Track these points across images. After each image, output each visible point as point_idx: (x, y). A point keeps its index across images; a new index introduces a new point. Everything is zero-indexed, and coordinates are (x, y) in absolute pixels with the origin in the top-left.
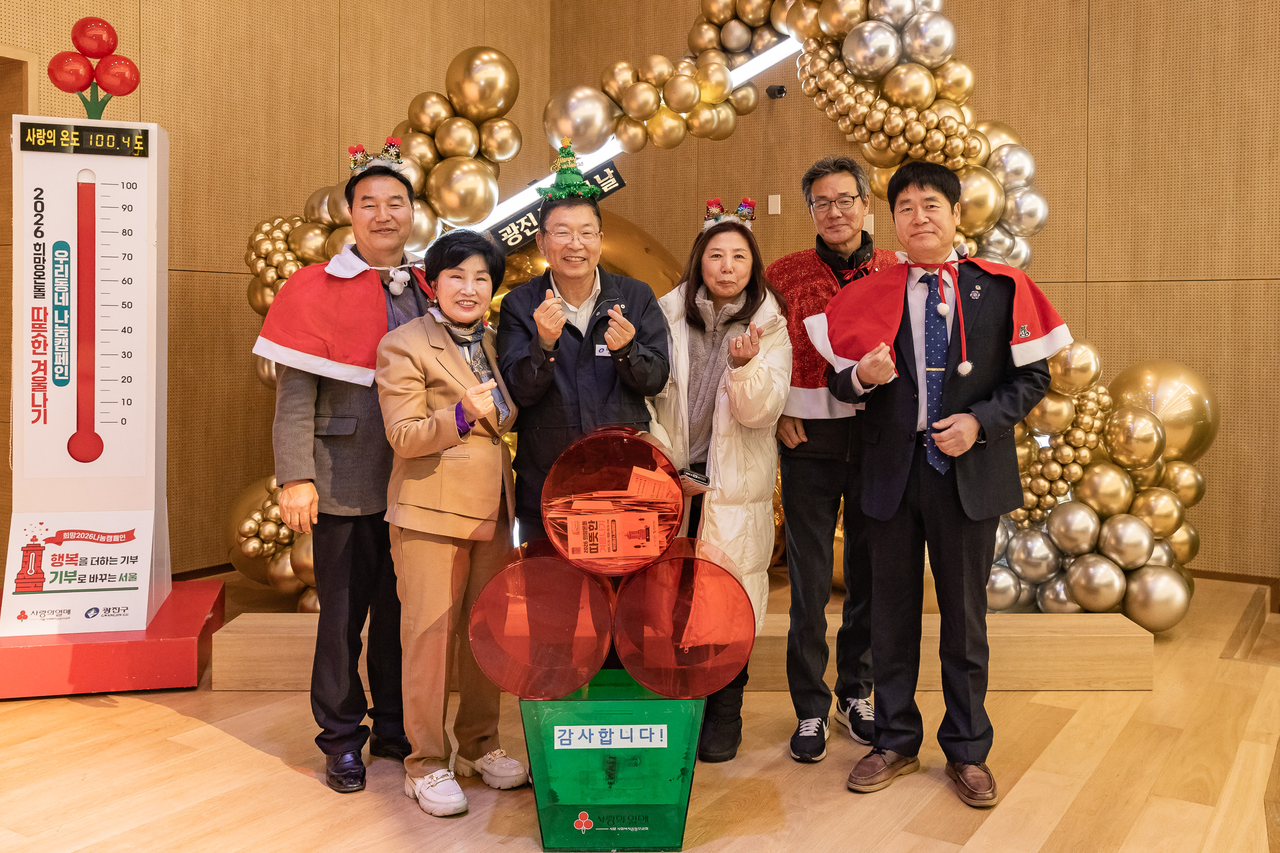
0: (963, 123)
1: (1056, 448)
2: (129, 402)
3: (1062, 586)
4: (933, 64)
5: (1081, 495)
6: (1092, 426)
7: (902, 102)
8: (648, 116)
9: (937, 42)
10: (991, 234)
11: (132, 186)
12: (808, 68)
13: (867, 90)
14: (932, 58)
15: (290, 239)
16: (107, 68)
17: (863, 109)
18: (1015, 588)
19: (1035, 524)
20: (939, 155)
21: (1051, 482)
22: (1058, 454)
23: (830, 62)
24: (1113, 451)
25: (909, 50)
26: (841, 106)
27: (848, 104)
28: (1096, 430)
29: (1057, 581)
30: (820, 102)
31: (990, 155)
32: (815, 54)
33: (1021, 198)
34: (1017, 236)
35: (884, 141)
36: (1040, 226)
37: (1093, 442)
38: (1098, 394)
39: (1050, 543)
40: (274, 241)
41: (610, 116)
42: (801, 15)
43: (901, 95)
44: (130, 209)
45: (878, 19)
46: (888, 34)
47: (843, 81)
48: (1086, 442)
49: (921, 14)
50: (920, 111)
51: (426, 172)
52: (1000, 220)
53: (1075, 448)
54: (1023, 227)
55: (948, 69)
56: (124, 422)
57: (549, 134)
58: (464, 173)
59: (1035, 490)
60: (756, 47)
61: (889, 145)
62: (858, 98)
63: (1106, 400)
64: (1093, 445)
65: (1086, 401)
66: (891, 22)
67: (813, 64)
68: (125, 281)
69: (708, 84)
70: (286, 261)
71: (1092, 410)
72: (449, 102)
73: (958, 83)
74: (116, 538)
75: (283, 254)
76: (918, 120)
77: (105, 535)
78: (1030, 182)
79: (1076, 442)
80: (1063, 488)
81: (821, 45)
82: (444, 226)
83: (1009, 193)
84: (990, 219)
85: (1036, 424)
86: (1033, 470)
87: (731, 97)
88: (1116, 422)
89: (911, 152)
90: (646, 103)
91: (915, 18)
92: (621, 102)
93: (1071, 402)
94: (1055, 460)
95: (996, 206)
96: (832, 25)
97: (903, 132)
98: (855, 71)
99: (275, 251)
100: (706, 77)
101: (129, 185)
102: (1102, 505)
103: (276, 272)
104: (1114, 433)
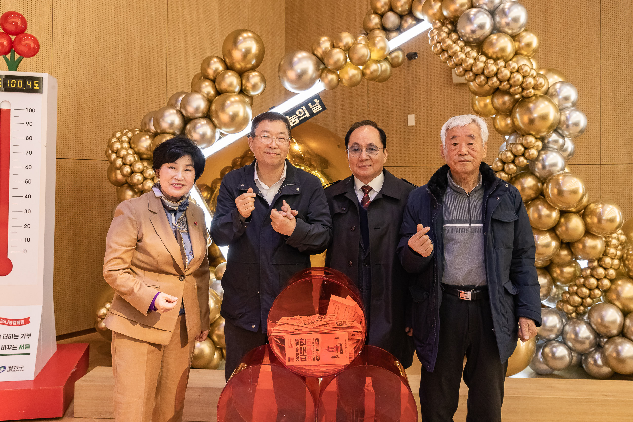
0: (532, 68)
1: (593, 269)
2: (28, 240)
3: (599, 355)
4: (513, 33)
5: (609, 298)
6: (616, 255)
7: (494, 57)
8: (340, 68)
9: (516, 20)
10: (550, 136)
11: (32, 110)
12: (436, 37)
13: (472, 49)
14: (512, 29)
15: (131, 141)
16: (20, 42)
17: (471, 61)
18: (569, 356)
19: (580, 315)
20: (518, 89)
21: (590, 290)
22: (594, 273)
23: (449, 34)
24: (630, 270)
25: (498, 25)
26: (457, 59)
27: (461, 58)
28: (618, 257)
29: (595, 353)
30: (444, 57)
31: (549, 88)
32: (439, 29)
33: (569, 114)
34: (566, 137)
35: (484, 80)
36: (581, 132)
37: (617, 265)
38: (618, 234)
39: (591, 328)
40: (122, 142)
41: (317, 68)
42: (431, 7)
43: (494, 53)
44: (31, 124)
45: (479, 7)
46: (485, 16)
47: (458, 44)
48: (612, 264)
49: (505, 3)
50: (506, 62)
51: (210, 101)
52: (557, 128)
53: (605, 269)
54: (571, 132)
55: (522, 37)
56: (25, 252)
57: (281, 80)
58: (232, 103)
59: (580, 295)
60: (403, 27)
61: (487, 83)
62: (467, 54)
63: (623, 238)
64: (616, 268)
65: (610, 239)
66: (487, 8)
67: (439, 35)
68: (27, 167)
69: (375, 49)
70: (128, 154)
71: (615, 244)
72: (224, 62)
73: (528, 45)
74: (19, 323)
75: (127, 150)
76: (505, 67)
77: (12, 320)
78: (574, 104)
79: (605, 265)
80: (598, 294)
81: (443, 24)
82: (221, 133)
83: (561, 111)
84: (550, 127)
85: (580, 253)
86: (578, 281)
87: (388, 57)
88: (631, 252)
89: (500, 87)
90: (338, 60)
91: (502, 6)
92: (324, 60)
93: (602, 240)
94: (592, 276)
95: (554, 119)
96: (451, 12)
97: (496, 74)
98: (465, 39)
99: (122, 148)
100: (374, 44)
101: (30, 110)
102: (623, 304)
103: (122, 161)
104: (630, 259)
